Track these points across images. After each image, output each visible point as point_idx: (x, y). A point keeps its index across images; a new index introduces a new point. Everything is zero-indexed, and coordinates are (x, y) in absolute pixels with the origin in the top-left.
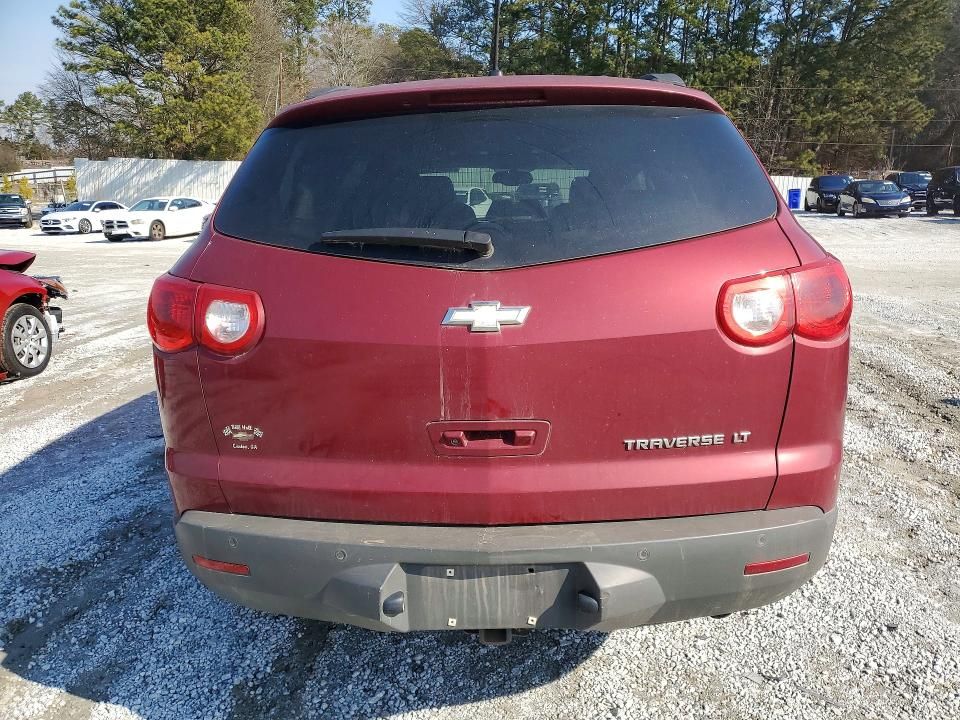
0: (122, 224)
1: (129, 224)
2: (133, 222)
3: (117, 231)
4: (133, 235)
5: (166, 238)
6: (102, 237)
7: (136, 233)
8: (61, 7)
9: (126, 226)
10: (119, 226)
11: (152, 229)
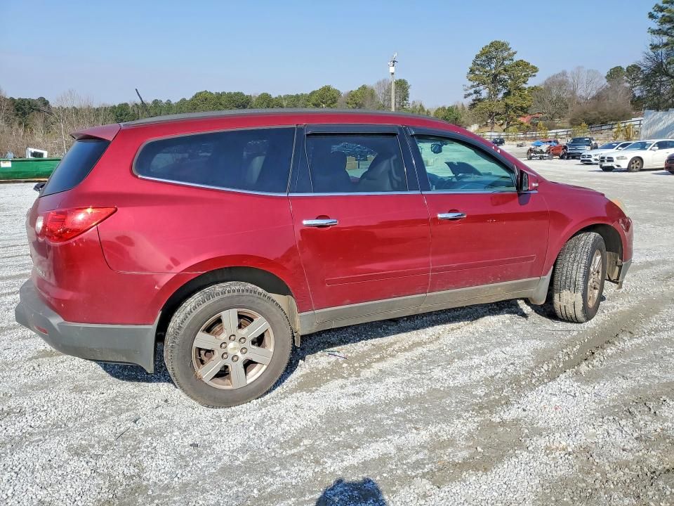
0: (610, 160)
1: (615, 159)
2: (618, 158)
3: (606, 164)
4: (616, 167)
5: (642, 170)
6: (598, 168)
7: (618, 166)
8: (657, 5)
9: (613, 161)
10: (608, 161)
11: (631, 162)
